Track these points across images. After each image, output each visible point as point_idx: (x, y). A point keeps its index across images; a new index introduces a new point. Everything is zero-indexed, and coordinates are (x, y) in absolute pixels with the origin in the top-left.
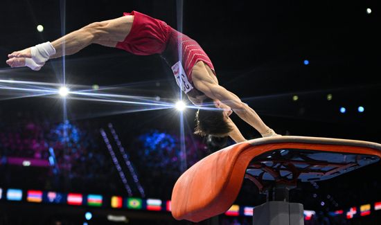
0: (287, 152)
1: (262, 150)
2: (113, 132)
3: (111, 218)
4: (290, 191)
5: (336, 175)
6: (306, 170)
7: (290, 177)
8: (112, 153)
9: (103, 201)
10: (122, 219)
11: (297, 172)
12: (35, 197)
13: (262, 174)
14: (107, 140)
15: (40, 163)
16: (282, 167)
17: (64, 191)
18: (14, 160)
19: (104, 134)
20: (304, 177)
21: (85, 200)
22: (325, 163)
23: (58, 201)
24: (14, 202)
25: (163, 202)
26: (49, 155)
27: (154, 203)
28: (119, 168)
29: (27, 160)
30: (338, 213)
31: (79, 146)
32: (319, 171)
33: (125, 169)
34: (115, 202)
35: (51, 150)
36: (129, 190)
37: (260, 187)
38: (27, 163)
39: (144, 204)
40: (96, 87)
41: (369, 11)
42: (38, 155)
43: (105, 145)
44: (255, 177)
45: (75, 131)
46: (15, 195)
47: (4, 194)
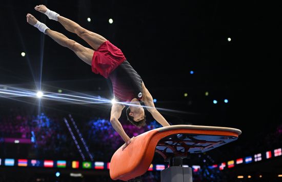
0: (181, 135)
1: (165, 135)
2: (72, 119)
3: (72, 175)
4: (183, 159)
5: (211, 149)
6: (193, 146)
7: (183, 151)
8: (72, 133)
9: (67, 164)
10: (80, 175)
11: (187, 147)
12: (23, 163)
13: (166, 149)
14: (68, 125)
15: (26, 141)
16: (178, 144)
17: (42, 159)
18: (9, 140)
19: (66, 121)
20: (191, 150)
21: (55, 164)
22: (205, 142)
23: (38, 165)
24: (9, 167)
25: (105, 164)
26: (32, 136)
27: (99, 164)
28: (76, 143)
29: (17, 140)
30: (214, 166)
31: (50, 129)
32: (201, 146)
33: (80, 143)
34: (75, 165)
35: (33, 133)
36: (83, 157)
37: (165, 158)
38: (17, 142)
39: (93, 165)
40: (60, 91)
41: (229, 39)
42: (24, 136)
43: (67, 128)
44: (161, 151)
45: (47, 120)
46: (10, 162)
47: (3, 162)
